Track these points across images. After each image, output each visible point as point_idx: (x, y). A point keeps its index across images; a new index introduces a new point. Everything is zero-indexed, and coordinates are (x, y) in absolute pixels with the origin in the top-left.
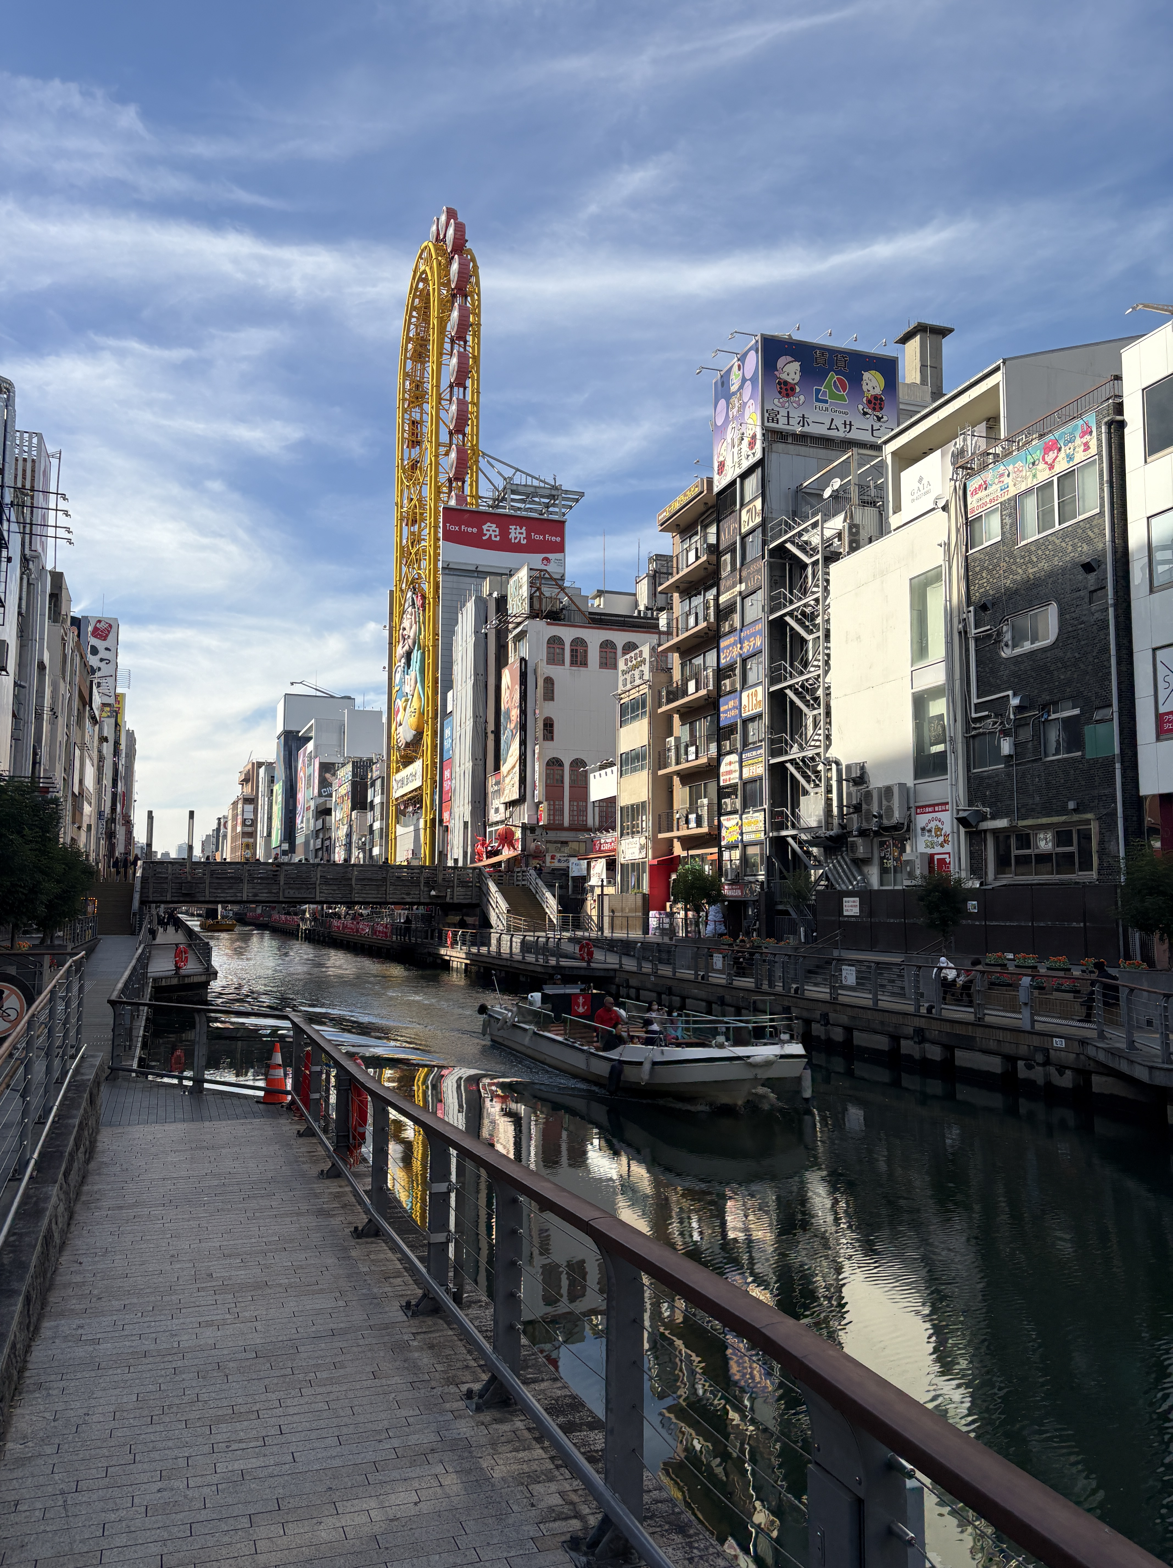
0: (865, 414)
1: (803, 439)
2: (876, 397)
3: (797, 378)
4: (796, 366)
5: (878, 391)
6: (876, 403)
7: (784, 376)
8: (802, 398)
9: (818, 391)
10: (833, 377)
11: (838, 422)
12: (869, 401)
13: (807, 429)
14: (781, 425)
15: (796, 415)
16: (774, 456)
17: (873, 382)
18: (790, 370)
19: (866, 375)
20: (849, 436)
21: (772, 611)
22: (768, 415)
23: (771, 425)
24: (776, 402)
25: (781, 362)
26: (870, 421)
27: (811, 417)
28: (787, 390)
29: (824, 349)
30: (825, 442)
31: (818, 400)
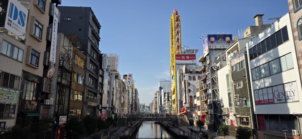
0: (227, 44)
1: (216, 49)
2: (228, 41)
3: (214, 40)
4: (214, 38)
5: (229, 40)
6: (229, 42)
7: (212, 40)
8: (215, 43)
9: (218, 42)
10: (220, 39)
11: (222, 46)
12: (227, 42)
13: (216, 48)
14: (212, 48)
15: (214, 46)
16: (211, 53)
17: (228, 39)
18: (213, 39)
19: (226, 38)
20: (224, 48)
21: (212, 77)
22: (209, 47)
23: (210, 48)
24: (211, 44)
25: (211, 38)
26: (228, 45)
27: (217, 46)
28: (212, 42)
29: (218, 35)
30: (220, 49)
31: (218, 43)
